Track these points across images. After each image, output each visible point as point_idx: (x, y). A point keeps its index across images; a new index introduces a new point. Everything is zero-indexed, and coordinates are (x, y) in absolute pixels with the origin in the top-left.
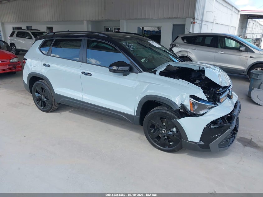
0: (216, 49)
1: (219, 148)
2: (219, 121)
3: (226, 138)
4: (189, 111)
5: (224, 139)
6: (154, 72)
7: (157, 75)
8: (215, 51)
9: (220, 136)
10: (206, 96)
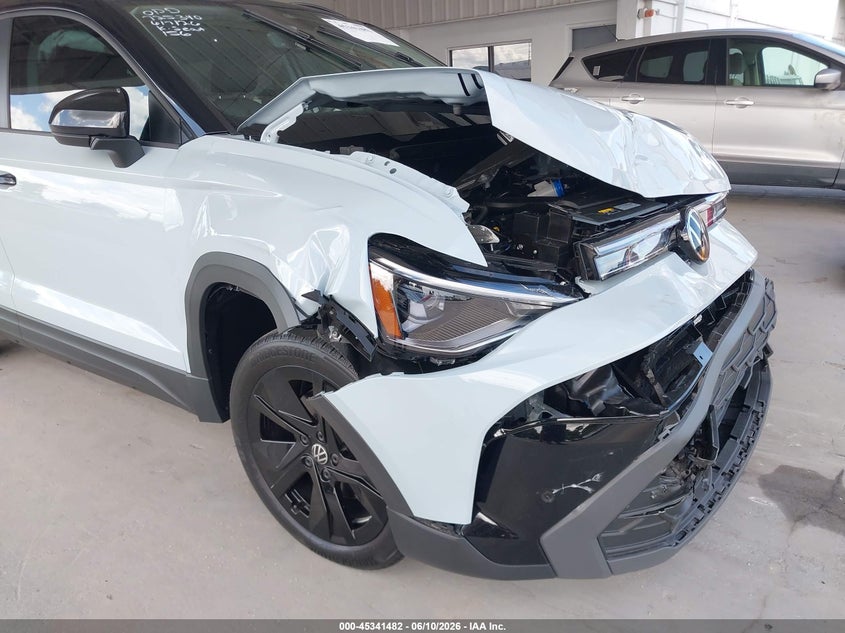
0: (719, 89)
1: (606, 556)
2: (599, 394)
3: (642, 500)
4: (370, 335)
5: (634, 504)
6: (255, 133)
7: (268, 147)
8: (713, 98)
9: (597, 486)
10: (476, 236)
